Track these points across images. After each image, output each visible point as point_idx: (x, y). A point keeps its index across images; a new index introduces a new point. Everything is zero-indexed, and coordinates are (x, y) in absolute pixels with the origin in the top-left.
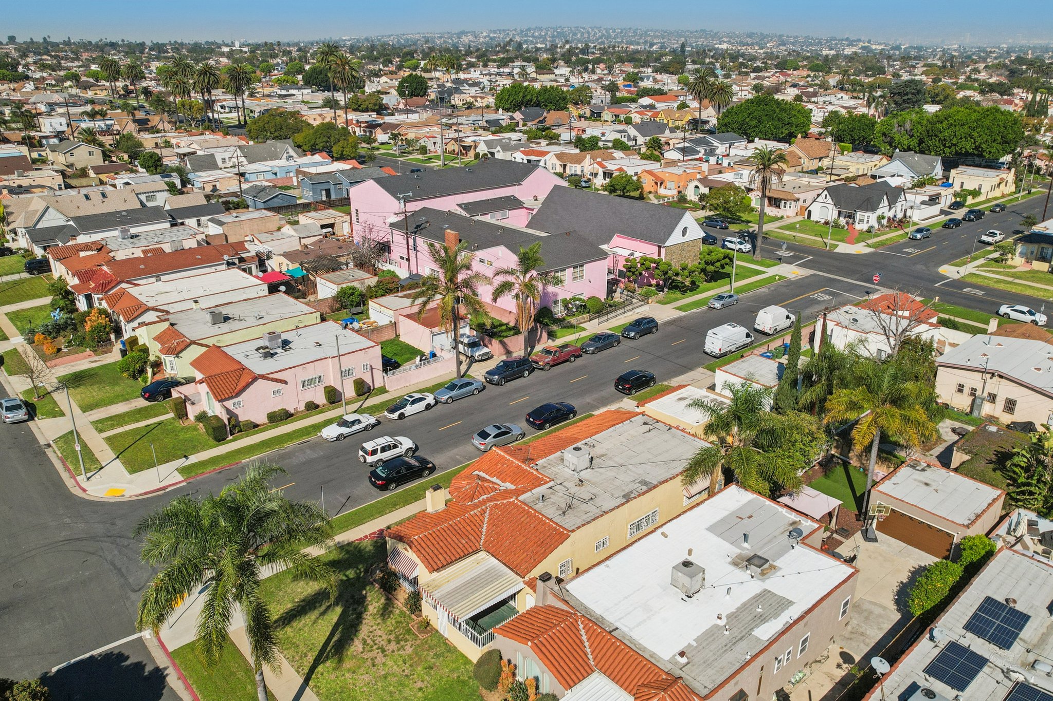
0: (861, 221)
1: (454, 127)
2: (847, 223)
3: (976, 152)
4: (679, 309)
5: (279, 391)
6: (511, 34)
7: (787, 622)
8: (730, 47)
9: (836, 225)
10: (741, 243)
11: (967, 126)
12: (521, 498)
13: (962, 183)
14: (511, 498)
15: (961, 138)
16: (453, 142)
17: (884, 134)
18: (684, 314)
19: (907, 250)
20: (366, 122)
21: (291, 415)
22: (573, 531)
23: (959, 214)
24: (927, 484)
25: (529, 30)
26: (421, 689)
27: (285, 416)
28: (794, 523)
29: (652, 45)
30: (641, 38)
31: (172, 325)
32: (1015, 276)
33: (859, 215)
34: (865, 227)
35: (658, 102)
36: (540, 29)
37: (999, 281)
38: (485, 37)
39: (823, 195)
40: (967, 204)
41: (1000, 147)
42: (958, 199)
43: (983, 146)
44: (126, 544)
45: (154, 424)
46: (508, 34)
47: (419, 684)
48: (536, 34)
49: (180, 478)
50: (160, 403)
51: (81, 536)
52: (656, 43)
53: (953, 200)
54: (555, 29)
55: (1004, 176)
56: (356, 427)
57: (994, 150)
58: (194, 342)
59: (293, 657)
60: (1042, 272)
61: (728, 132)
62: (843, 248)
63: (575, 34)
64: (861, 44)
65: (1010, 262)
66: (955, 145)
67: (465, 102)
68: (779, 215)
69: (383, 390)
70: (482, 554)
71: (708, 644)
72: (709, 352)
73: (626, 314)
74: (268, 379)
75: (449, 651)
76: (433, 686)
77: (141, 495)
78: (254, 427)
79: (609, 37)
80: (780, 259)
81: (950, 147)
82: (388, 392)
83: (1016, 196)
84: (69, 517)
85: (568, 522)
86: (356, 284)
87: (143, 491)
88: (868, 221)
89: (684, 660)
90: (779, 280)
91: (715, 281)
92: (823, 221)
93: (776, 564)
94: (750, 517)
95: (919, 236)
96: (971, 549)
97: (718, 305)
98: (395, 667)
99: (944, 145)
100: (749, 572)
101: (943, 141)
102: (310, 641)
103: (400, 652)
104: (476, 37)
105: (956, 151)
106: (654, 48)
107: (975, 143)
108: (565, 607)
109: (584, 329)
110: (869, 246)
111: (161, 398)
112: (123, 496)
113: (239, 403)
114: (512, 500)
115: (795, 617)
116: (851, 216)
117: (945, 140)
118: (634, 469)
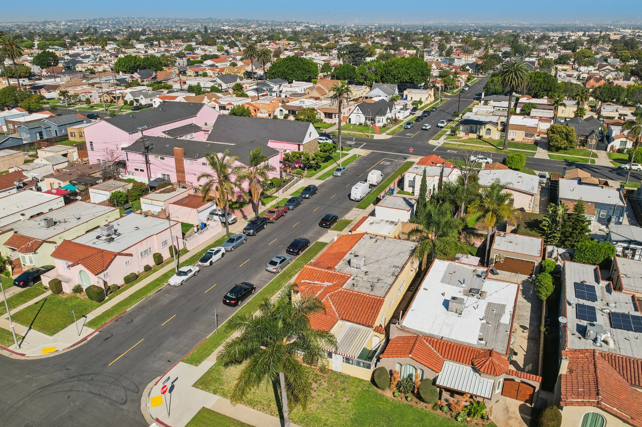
0: (379, 121)
1: (96, 85)
2: (372, 123)
3: (410, 81)
4: (319, 179)
5: (129, 262)
6: (83, 22)
7: (510, 314)
8: (230, 28)
9: (366, 125)
10: (327, 140)
11: (404, 67)
12: (344, 287)
13: (412, 98)
14: (339, 288)
15: (402, 74)
16: (106, 94)
17: (362, 74)
18: (323, 181)
19: (408, 134)
20: (30, 85)
21: (139, 276)
22: (384, 297)
23: (419, 113)
24: (510, 242)
25: (95, 20)
26: (348, 401)
27: (135, 277)
28: (474, 271)
29: (181, 28)
30: (172, 24)
31: (16, 232)
32: (463, 141)
33: (377, 118)
34: (381, 124)
35: (217, 62)
36: (103, 19)
37: (459, 145)
38: (64, 25)
39: (357, 109)
40: (419, 108)
41: (421, 78)
42: (414, 106)
43: (414, 77)
44: (90, 378)
45: (41, 301)
46: (81, 23)
47: (345, 399)
48: (101, 23)
49: (91, 330)
50: (32, 287)
51: (49, 383)
52: (184, 27)
53: (412, 107)
54: (114, 19)
55: (430, 92)
56: (190, 275)
57: (419, 79)
58: (45, 241)
59: (263, 408)
60: (474, 138)
61: (275, 78)
62: (377, 137)
63: (128, 23)
64: (304, 25)
65: (458, 135)
66: (400, 78)
67: (86, 69)
68: (333, 123)
69: (185, 251)
70: (340, 322)
71: (487, 332)
72: (354, 199)
73: (294, 186)
74: (122, 255)
75: (347, 378)
76: (353, 397)
77: (71, 347)
78: (118, 288)
79: (151, 24)
80: (351, 146)
81: (397, 79)
82: (189, 251)
83: (437, 102)
84: (28, 374)
85: (378, 293)
86: (121, 190)
87: (71, 344)
88: (382, 121)
89: (483, 342)
90: (358, 157)
91: (327, 162)
92: (358, 124)
93: (483, 290)
94: (455, 272)
95: (409, 127)
96: (548, 266)
97: (339, 174)
98: (325, 395)
99: (394, 78)
100: (475, 297)
101: (394, 76)
102: (265, 397)
103: (321, 387)
104: (57, 25)
105: (401, 81)
106: (184, 30)
107: (409, 76)
108: (409, 335)
109: (277, 197)
110: (388, 134)
111: (32, 283)
112: (57, 351)
113: (108, 273)
114: (340, 290)
115: (512, 310)
116: (373, 120)
117: (394, 75)
118: (385, 261)
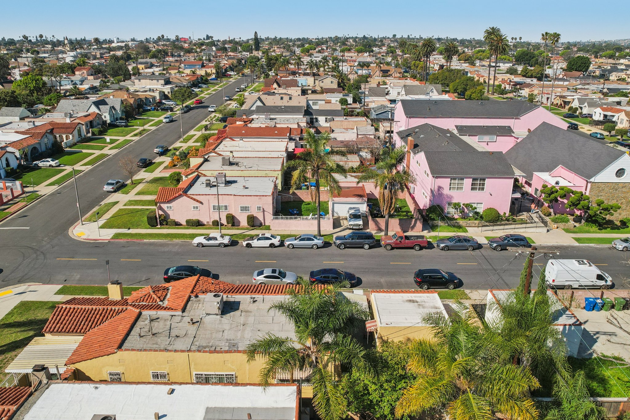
4: (578, 240)
5: (197, 208)
16: (558, 98)
18: (577, 245)
21: (204, 225)
27: (198, 224)
49: (110, 237)
56: (212, 242)
58: (197, 171)
74: (189, 197)
78: (177, 224)
82: (270, 229)
109: (466, 231)
112: (80, 237)
113: (171, 207)
